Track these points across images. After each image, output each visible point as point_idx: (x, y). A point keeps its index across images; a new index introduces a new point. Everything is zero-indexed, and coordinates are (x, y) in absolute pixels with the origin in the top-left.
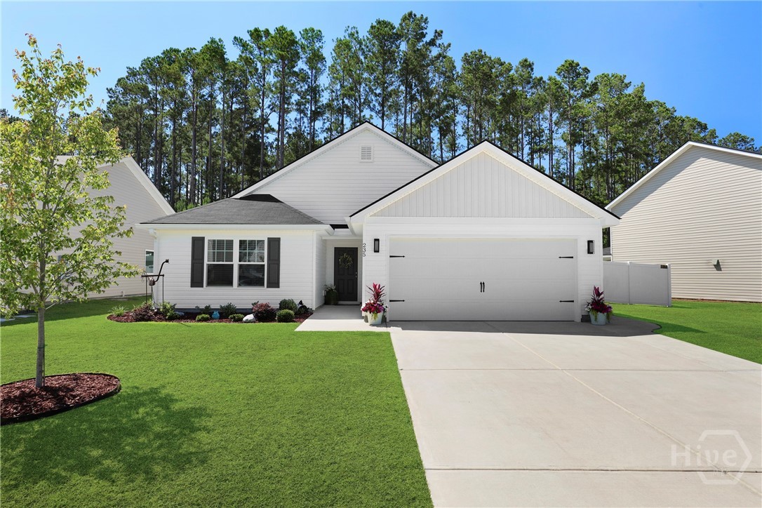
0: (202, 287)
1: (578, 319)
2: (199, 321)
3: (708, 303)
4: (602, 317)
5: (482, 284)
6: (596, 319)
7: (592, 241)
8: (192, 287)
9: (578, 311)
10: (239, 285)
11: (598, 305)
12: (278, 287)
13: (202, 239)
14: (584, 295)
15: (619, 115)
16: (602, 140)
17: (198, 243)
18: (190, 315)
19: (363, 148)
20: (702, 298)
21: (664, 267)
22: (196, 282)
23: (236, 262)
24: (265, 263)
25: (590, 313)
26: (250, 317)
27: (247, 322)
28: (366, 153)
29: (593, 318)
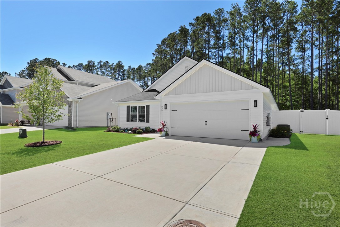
2: (120, 132)
8: (126, 122)
10: (139, 122)
12: (149, 122)
13: (129, 106)
18: (125, 131)
19: (186, 67)
22: (128, 121)
23: (138, 114)
24: (145, 114)
26: (130, 132)
27: (129, 133)
28: (187, 69)
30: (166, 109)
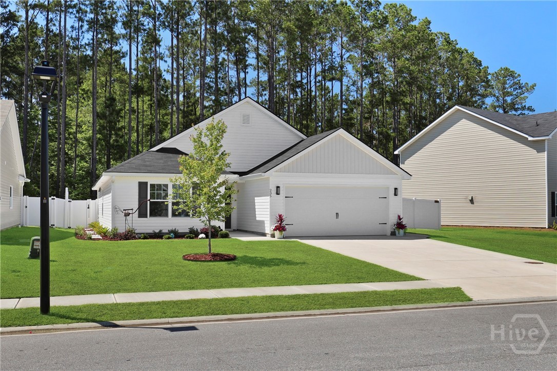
0: (147, 217)
1: (389, 233)
3: (465, 228)
4: (402, 231)
5: (337, 214)
6: (399, 233)
7: (397, 189)
8: (139, 217)
9: (389, 229)
10: (172, 216)
11: (400, 226)
13: (146, 183)
14: (393, 220)
15: (406, 47)
16: (390, 70)
17: (142, 186)
19: (244, 116)
20: (462, 225)
21: (437, 202)
22: (142, 214)
23: (170, 200)
25: (396, 230)
26: (203, 236)
27: (203, 239)
28: (246, 119)
29: (397, 232)
30: (278, 193)
